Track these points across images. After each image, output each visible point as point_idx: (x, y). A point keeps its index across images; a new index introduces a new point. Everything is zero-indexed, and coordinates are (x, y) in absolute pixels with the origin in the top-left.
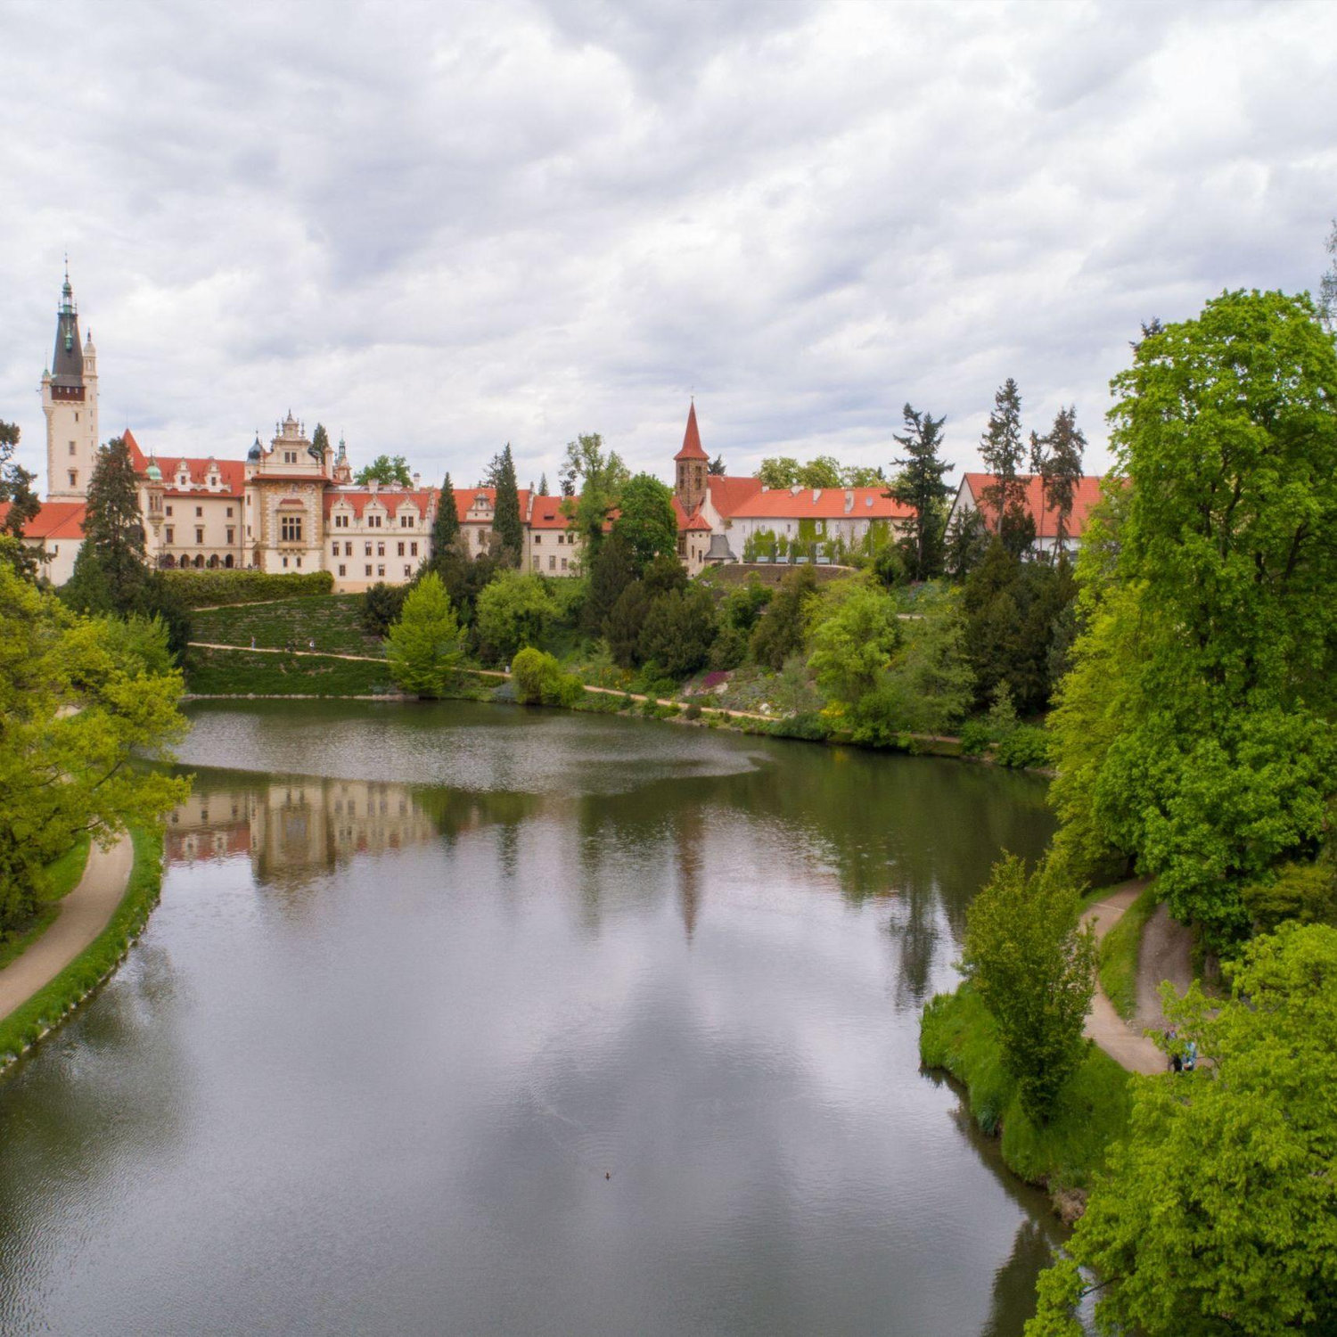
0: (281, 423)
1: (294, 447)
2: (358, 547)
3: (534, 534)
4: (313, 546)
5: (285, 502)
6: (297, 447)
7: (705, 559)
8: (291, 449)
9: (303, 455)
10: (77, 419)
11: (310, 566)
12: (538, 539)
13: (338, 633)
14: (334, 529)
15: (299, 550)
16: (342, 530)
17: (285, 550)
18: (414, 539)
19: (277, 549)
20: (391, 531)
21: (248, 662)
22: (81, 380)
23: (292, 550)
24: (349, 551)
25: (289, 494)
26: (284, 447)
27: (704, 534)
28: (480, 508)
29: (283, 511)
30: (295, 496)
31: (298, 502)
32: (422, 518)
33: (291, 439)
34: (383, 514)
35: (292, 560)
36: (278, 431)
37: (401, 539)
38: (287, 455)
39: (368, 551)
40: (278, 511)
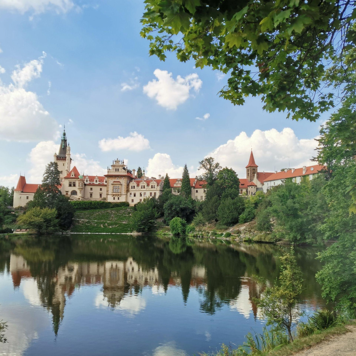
0: (114, 161)
1: (118, 167)
2: (138, 194)
3: (196, 190)
4: (123, 194)
5: (114, 182)
6: (119, 167)
7: (254, 194)
8: (117, 168)
9: (121, 169)
10: (64, 165)
11: (122, 199)
12: (197, 191)
13: (125, 216)
14: (130, 189)
15: (118, 195)
16: (133, 189)
17: (114, 195)
18: (155, 192)
19: (111, 195)
20: (148, 189)
21: (92, 224)
22: (66, 155)
23: (116, 195)
24: (135, 195)
25: (116, 180)
26: (115, 167)
27: (253, 187)
28: (178, 183)
29: (114, 184)
30: (118, 180)
31: (119, 182)
32: (158, 185)
33: (117, 165)
34: (146, 185)
35: (116, 198)
36: (113, 163)
37: (151, 192)
38: (116, 169)
39: (141, 195)
40: (112, 184)
